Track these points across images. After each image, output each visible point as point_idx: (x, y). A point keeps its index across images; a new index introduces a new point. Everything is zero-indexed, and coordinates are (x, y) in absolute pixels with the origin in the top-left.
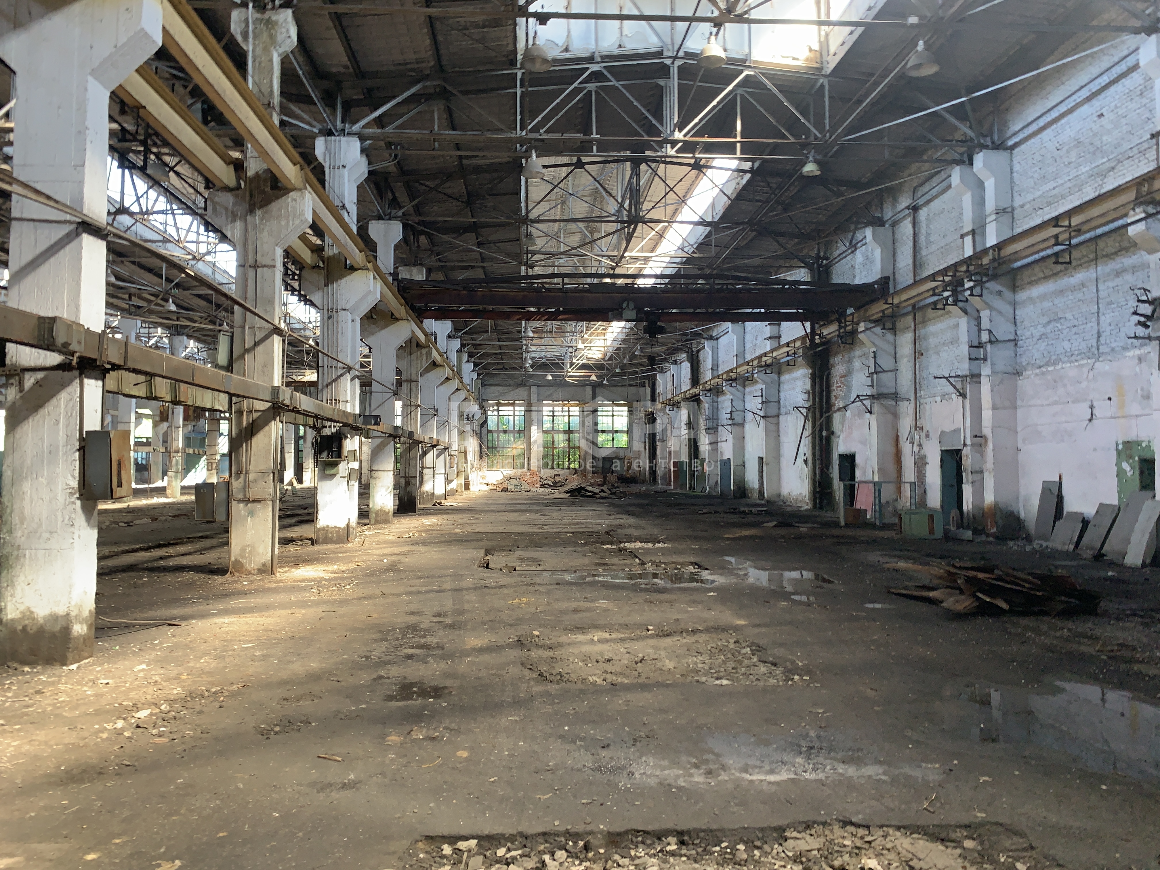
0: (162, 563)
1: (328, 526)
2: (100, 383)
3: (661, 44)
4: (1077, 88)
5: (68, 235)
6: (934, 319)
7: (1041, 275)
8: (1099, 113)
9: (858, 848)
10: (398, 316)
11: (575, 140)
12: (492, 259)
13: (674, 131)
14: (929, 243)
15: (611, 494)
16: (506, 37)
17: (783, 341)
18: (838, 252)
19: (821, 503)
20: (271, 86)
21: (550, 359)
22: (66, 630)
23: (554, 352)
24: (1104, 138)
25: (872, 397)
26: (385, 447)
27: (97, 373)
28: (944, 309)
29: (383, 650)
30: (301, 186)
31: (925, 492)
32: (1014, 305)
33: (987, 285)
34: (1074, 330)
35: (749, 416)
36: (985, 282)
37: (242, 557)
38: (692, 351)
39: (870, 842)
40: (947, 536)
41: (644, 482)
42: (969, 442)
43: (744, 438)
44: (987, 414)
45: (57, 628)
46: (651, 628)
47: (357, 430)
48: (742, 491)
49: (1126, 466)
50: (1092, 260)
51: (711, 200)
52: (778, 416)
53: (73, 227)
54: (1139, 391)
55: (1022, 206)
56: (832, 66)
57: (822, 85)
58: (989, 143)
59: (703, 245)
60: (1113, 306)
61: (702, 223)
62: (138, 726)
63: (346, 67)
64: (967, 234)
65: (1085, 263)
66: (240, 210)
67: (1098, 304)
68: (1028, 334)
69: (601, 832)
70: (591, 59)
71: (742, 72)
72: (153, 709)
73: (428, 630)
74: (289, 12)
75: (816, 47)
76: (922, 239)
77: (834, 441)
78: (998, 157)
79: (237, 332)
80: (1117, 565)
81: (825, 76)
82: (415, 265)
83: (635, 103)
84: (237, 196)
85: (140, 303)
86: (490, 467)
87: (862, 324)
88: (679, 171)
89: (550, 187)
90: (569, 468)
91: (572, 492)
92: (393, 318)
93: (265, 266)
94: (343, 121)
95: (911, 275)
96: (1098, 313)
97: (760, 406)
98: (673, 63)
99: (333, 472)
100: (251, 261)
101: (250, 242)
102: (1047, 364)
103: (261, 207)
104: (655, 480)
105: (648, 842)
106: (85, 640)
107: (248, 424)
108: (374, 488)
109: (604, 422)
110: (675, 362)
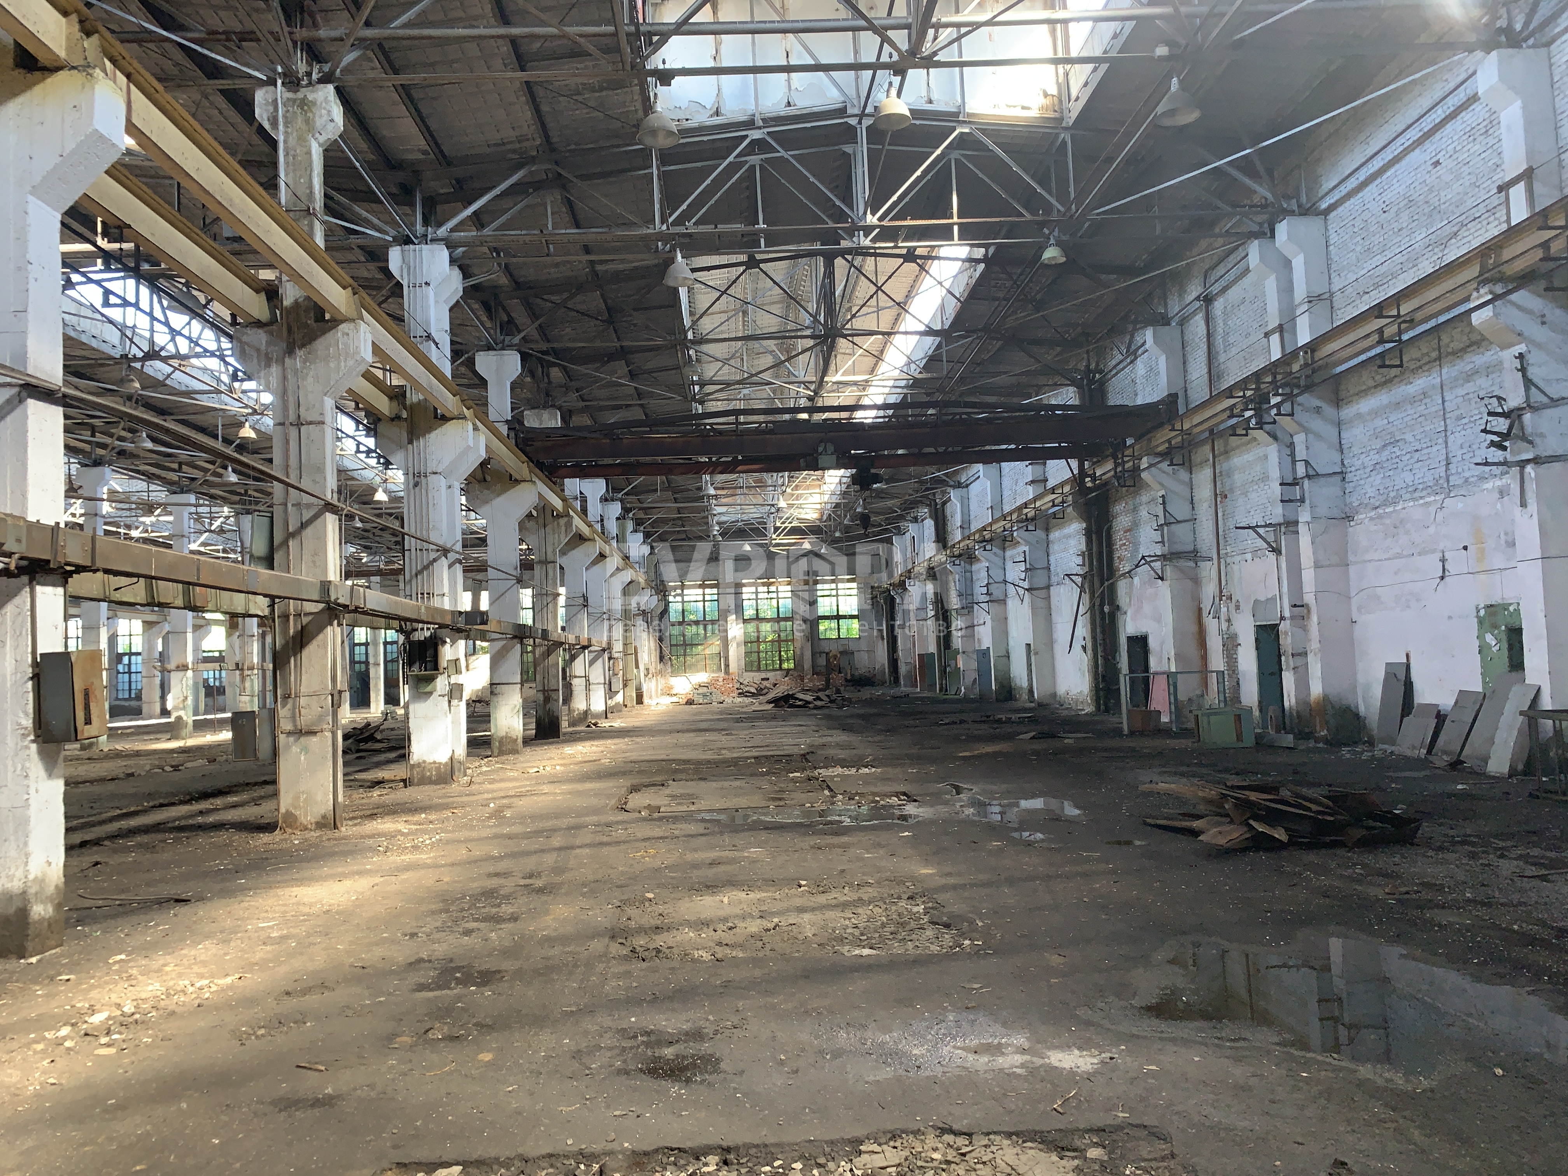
0: (200, 819)
1: (424, 762)
2: (60, 590)
3: (843, 99)
4: (1404, 127)
5: (8, 401)
6: (1238, 447)
7: (1371, 383)
8: (1434, 160)
9: (948, 1162)
10: (519, 478)
11: (733, 233)
12: (651, 395)
13: (865, 213)
14: (1227, 346)
15: (831, 702)
16: (633, 101)
17: (1050, 484)
18: (1114, 362)
19: (1106, 704)
20: (310, 186)
21: (748, 523)
22: (23, 913)
23: (753, 513)
24: (1442, 194)
25: (1163, 558)
26: (508, 652)
27: (57, 578)
28: (1246, 435)
29: (439, 924)
30: (354, 315)
31: (1238, 684)
32: (1339, 424)
33: (1300, 399)
34: (1417, 455)
35: (1011, 590)
36: (1297, 395)
37: (295, 808)
38: (936, 504)
39: (964, 1155)
40: (1261, 743)
41: (883, 683)
42: (1287, 614)
43: (1006, 619)
44: (1308, 576)
45: (12, 910)
46: (803, 883)
47: (459, 632)
48: (1007, 691)
49: (1490, 639)
50: (1435, 360)
51: (939, 301)
52: (1048, 587)
53: (15, 390)
54: (1502, 536)
55: (1342, 290)
56: (1074, 115)
57: (1064, 142)
58: (1295, 208)
59: (933, 361)
60: (1464, 421)
61: (930, 332)
62: (86, 1034)
63: (425, 153)
64: (1273, 332)
65: (1425, 364)
66: (276, 350)
67: (1445, 420)
68: (1358, 464)
69: (623, 1151)
70: (750, 124)
71: (954, 129)
72: (111, 1011)
73: (507, 897)
74: (330, 88)
75: (1053, 90)
76: (1219, 340)
77: (1121, 619)
78: (1309, 226)
79: (278, 511)
80: (1479, 774)
81: (1066, 129)
82: (545, 407)
83: (812, 179)
84: (271, 333)
85: (196, 474)
86: (675, 673)
87: (1145, 459)
88: (887, 265)
89: (718, 294)
90: (781, 669)
91: (776, 701)
92: (513, 481)
93: (311, 423)
94: (426, 222)
95: (1207, 390)
96: (1446, 431)
97: (1023, 576)
98: (860, 123)
99: (429, 689)
100: (292, 418)
101: (290, 392)
102: (1385, 504)
103: (303, 346)
104: (897, 680)
105: (682, 1162)
106: (50, 925)
107: (296, 633)
108: (496, 707)
109: (825, 606)
110: (915, 520)
